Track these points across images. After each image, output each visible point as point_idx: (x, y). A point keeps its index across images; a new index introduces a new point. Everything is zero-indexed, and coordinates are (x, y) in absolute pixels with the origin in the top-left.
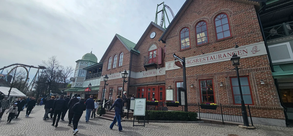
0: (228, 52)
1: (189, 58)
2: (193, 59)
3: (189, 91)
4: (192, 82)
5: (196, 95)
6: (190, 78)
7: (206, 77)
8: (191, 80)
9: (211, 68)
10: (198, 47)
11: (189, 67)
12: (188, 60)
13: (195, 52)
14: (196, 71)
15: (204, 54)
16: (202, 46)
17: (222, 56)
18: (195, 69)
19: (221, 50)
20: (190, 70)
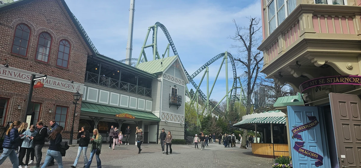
0: (62, 82)
1: (22, 70)
2: (27, 74)
3: (12, 112)
4: (18, 102)
5: (20, 118)
6: (16, 96)
7: (36, 99)
8: (17, 99)
9: (44, 92)
10: (36, 62)
11: (19, 82)
12: (20, 72)
13: (31, 66)
14: (27, 90)
15: (41, 74)
16: (42, 64)
17: (57, 84)
18: (27, 87)
19: (57, 77)
20: (19, 86)
